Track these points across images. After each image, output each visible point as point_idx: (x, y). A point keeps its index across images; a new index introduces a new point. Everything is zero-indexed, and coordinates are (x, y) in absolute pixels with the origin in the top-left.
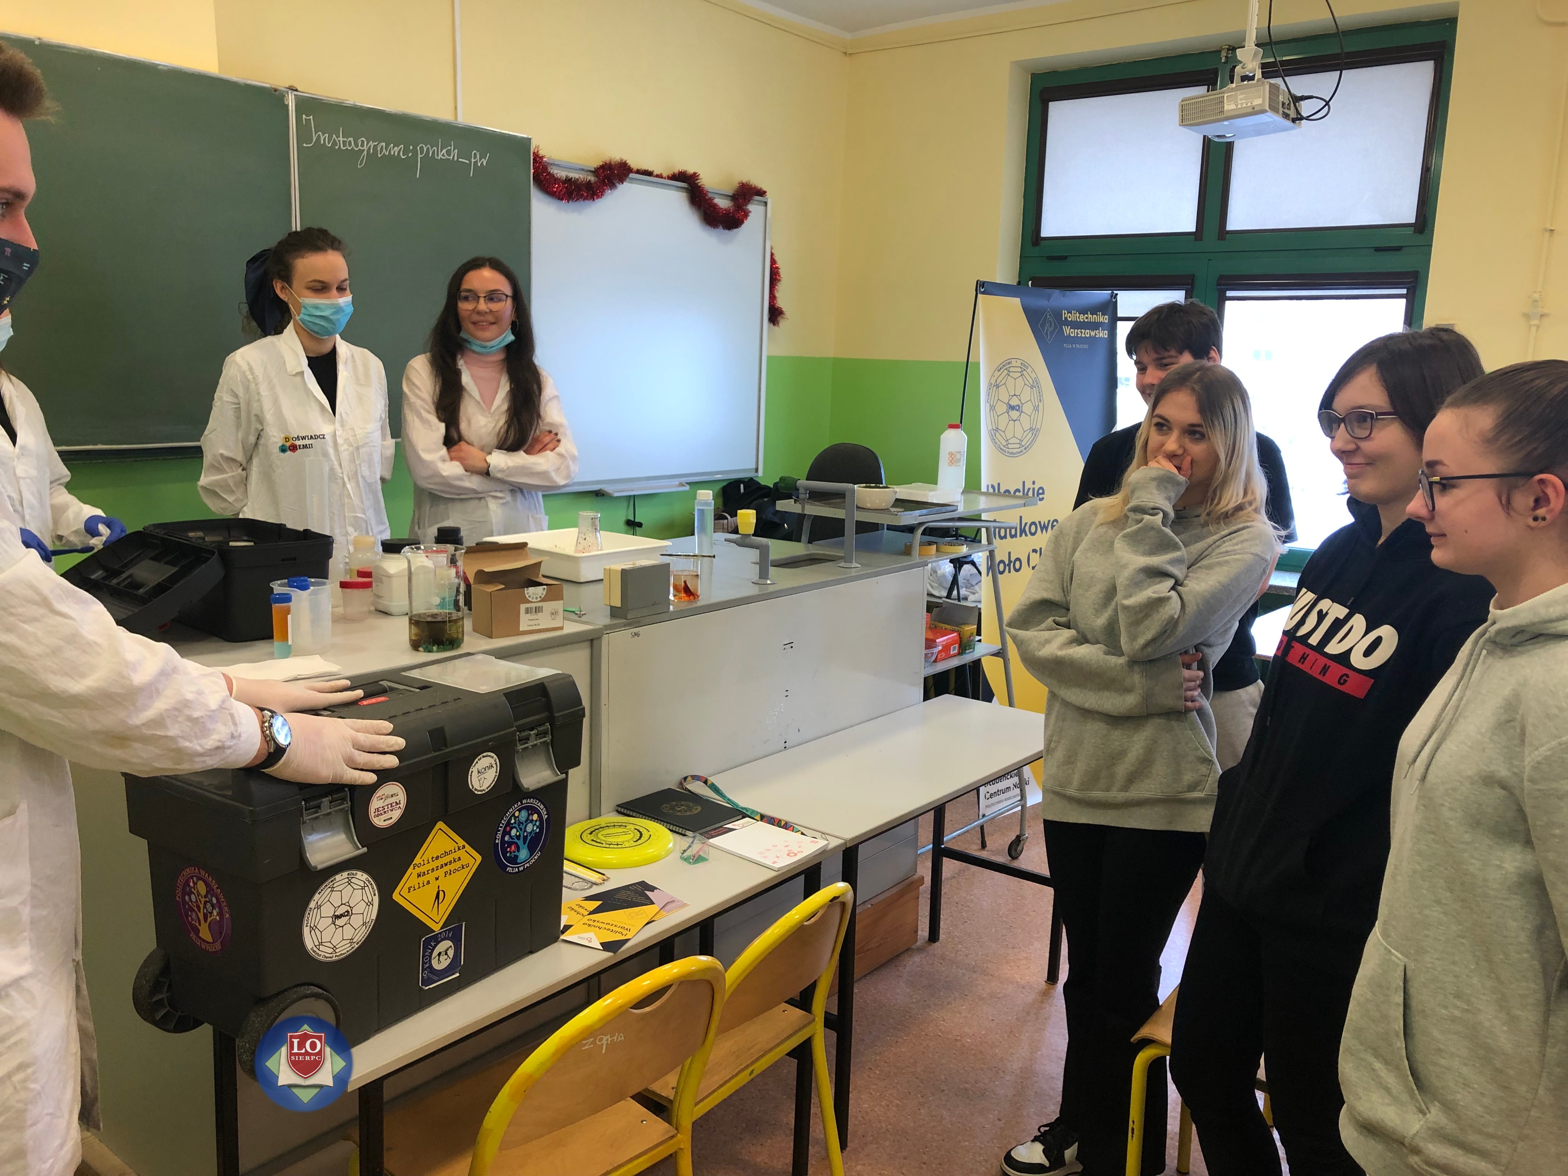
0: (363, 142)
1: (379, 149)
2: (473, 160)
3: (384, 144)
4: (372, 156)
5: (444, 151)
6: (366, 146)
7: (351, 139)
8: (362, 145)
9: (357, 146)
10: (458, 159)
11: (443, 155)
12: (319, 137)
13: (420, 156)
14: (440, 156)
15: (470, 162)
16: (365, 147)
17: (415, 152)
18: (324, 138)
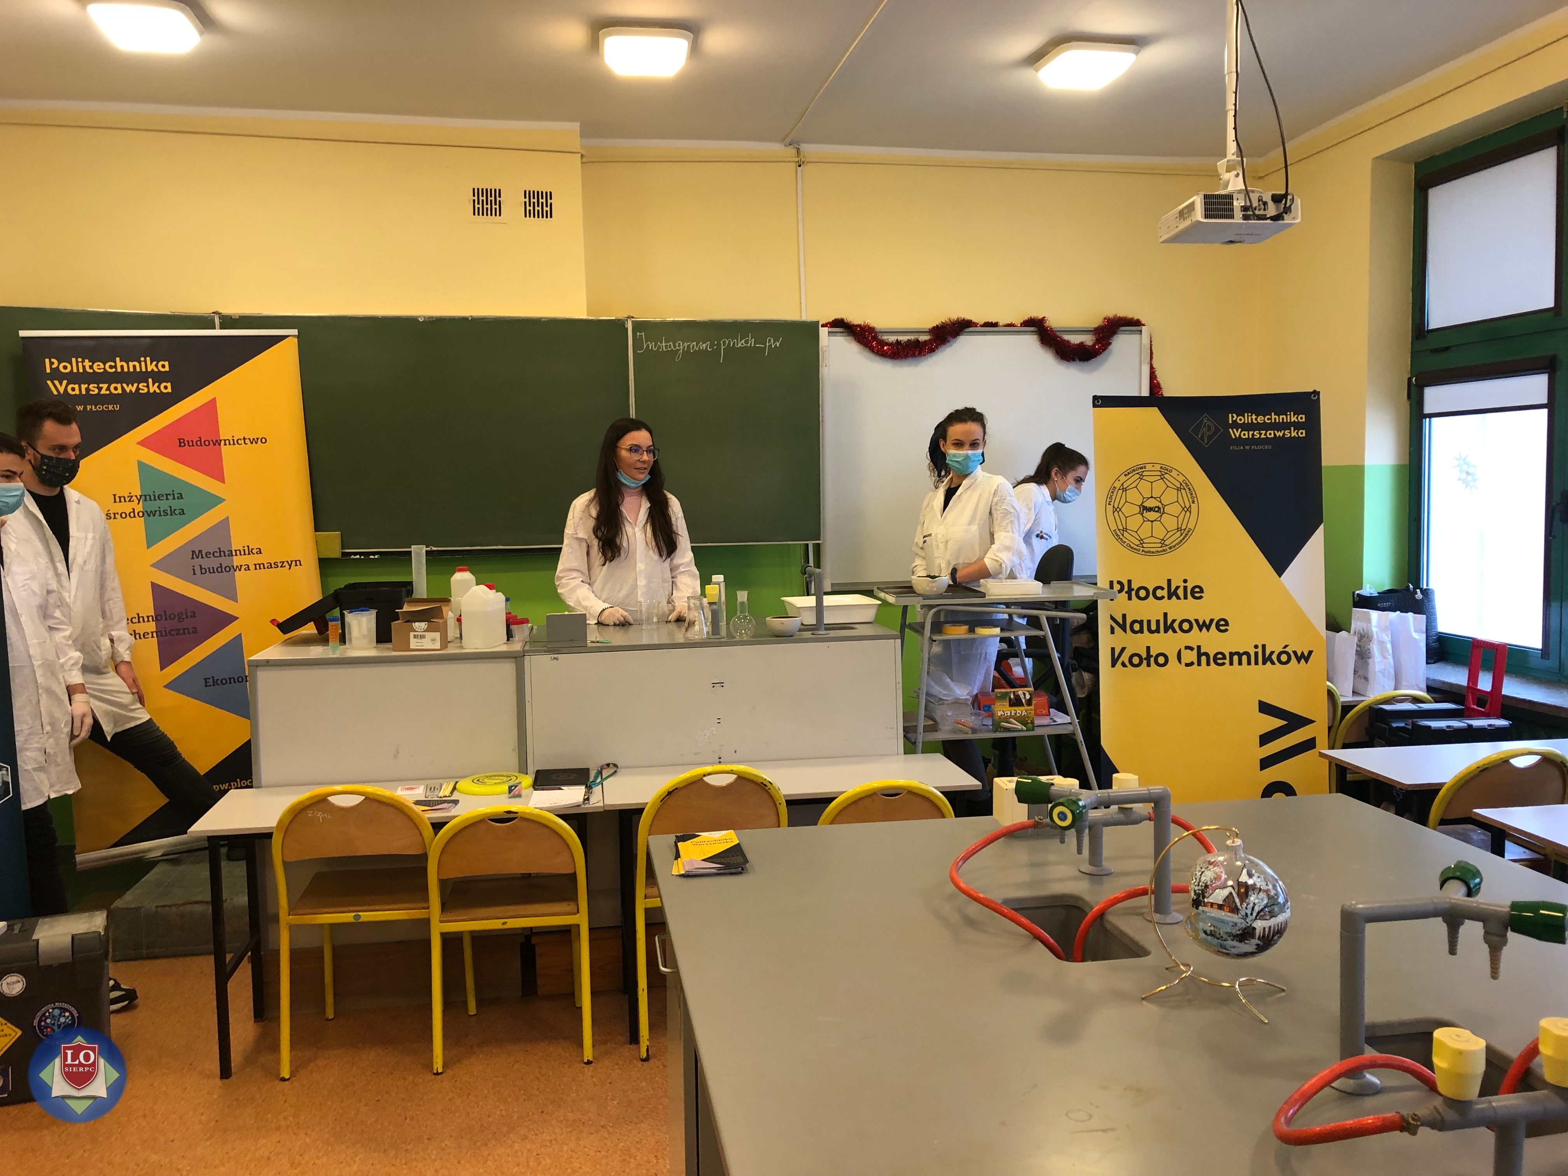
0: (679, 344)
1: (691, 347)
2: (767, 344)
3: (695, 343)
4: (686, 353)
5: (743, 341)
6: (682, 346)
7: (671, 343)
8: (679, 346)
9: (675, 347)
10: (755, 344)
11: (742, 344)
12: (648, 346)
13: (722, 347)
14: (740, 345)
15: (766, 346)
16: (681, 348)
17: (719, 345)
18: (651, 346)
